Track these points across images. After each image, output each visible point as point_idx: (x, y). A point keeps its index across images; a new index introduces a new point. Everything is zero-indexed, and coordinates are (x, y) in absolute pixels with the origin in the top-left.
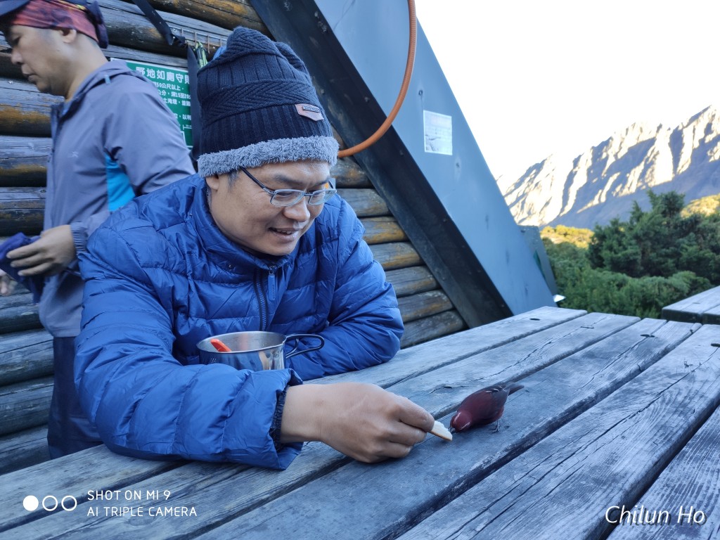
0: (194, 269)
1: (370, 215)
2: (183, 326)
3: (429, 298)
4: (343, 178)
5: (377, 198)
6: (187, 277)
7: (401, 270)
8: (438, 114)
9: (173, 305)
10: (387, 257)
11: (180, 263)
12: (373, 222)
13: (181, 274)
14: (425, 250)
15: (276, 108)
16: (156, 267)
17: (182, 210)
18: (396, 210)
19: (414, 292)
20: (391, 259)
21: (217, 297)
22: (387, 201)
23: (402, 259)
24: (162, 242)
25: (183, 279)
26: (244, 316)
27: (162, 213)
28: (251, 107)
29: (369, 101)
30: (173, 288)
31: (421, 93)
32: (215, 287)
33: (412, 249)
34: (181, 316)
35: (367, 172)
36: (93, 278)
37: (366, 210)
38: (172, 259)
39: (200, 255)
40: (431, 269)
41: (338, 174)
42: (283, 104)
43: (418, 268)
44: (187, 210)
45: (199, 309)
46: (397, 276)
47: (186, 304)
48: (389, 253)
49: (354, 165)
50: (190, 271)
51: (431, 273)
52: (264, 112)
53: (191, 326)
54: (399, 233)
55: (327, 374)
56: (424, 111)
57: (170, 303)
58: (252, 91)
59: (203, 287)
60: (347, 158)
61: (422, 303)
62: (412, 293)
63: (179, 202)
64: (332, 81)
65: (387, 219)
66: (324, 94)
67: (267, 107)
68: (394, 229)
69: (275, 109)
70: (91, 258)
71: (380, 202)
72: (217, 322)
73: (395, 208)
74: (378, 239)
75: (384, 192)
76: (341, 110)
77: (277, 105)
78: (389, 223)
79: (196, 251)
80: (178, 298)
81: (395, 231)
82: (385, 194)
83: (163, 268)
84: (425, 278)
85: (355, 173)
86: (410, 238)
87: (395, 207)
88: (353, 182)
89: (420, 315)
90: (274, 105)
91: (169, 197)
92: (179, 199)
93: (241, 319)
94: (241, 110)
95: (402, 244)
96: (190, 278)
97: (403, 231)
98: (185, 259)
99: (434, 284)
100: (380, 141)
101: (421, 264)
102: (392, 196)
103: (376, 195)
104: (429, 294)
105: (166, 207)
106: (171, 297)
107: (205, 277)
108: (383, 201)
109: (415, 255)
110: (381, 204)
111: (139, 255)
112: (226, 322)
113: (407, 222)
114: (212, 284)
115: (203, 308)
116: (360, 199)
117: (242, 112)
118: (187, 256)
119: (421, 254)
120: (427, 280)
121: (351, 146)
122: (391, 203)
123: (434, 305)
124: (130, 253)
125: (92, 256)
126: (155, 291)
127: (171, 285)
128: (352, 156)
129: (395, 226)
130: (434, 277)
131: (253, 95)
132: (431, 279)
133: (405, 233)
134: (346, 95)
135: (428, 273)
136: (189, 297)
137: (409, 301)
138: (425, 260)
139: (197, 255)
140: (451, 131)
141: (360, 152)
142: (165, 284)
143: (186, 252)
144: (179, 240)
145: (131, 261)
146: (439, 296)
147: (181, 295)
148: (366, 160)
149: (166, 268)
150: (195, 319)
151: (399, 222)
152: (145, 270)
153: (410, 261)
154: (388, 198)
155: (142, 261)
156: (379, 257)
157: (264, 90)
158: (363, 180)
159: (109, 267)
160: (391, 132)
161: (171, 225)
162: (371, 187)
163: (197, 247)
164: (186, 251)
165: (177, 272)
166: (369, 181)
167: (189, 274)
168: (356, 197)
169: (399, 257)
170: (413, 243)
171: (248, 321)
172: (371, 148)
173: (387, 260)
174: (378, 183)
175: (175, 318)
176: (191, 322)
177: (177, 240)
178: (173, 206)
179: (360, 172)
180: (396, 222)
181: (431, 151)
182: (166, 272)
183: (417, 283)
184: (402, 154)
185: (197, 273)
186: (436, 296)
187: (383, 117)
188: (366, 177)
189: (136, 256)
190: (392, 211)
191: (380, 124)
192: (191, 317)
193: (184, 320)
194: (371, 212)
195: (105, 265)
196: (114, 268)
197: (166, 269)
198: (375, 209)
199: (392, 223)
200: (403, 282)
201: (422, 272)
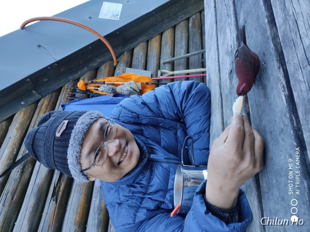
1: (146, 52)
2: (168, 206)
3: (192, 25)
4: (127, 63)
5: (138, 47)
7: (176, 38)
8: (102, 9)
10: (168, 46)
12: (150, 50)
14: (168, 24)
18: (146, 38)
19: (187, 33)
20: (169, 43)
21: (157, 185)
22: (141, 42)
23: (170, 38)
29: (91, 47)
31: (90, 18)
33: (166, 31)
34: (163, 206)
35: (125, 51)
37: (144, 53)
39: (135, 187)
40: (178, 22)
41: (125, 66)
43: (176, 29)
45: (161, 196)
46: (178, 41)
47: (157, 203)
48: (166, 44)
49: (121, 57)
51: (180, 22)
55: (209, 131)
56: (99, 17)
57: (155, 212)
60: (118, 60)
61: (194, 30)
62: (188, 35)
64: (81, 63)
65: (150, 43)
66: (87, 67)
68: (155, 40)
71: (140, 46)
72: (169, 187)
73: (145, 38)
74: (159, 49)
75: (136, 43)
76: (95, 60)
78: (152, 42)
80: (153, 208)
81: (156, 39)
82: (138, 43)
84: (182, 27)
85: (125, 57)
86: (160, 32)
87: (144, 38)
88: (130, 59)
89: (200, 32)
93: (171, 174)
95: (163, 37)
97: (157, 35)
99: (186, 21)
100: (111, 44)
101: (174, 27)
102: (139, 39)
103: (137, 47)
104: (190, 25)
105: (110, 194)
106: (151, 212)
107: (146, 187)
108: (140, 44)
109: (169, 30)
110: (142, 45)
111: (129, 222)
113: (152, 32)
114: (150, 184)
115: (161, 193)
116: (138, 56)
119: (169, 27)
120: (183, 25)
121: (112, 57)
122: (142, 40)
123: (196, 23)
128: (117, 58)
129: (153, 39)
130: (182, 21)
132: (183, 23)
133: (158, 35)
134: (88, 57)
135: (180, 24)
136: (154, 200)
137: (192, 37)
138: (173, 25)
139: (135, 189)
140: (111, 3)
141: (115, 53)
143: (132, 195)
146: (192, 19)
148: (120, 50)
149: (138, 209)
150: (166, 199)
151: (152, 37)
153: (172, 34)
154: (139, 41)
155: (132, 222)
156: (167, 49)
158: (129, 53)
160: (106, 37)
162: (133, 50)
163: (131, 188)
166: (130, 50)
168: (137, 58)
169: (169, 39)
170: (163, 31)
171: (172, 171)
172: (113, 48)
173: (169, 46)
174: (131, 46)
175: (163, 209)
176: (167, 201)
179: (125, 54)
180: (152, 38)
181: (119, 16)
183: (183, 31)
184: (118, 32)
186: (192, 21)
187: (99, 40)
188: (128, 51)
189: (129, 224)
190: (146, 40)
193: (165, 204)
194: (145, 52)
198: (144, 49)
199: (152, 40)
200: (182, 39)
201: (178, 28)
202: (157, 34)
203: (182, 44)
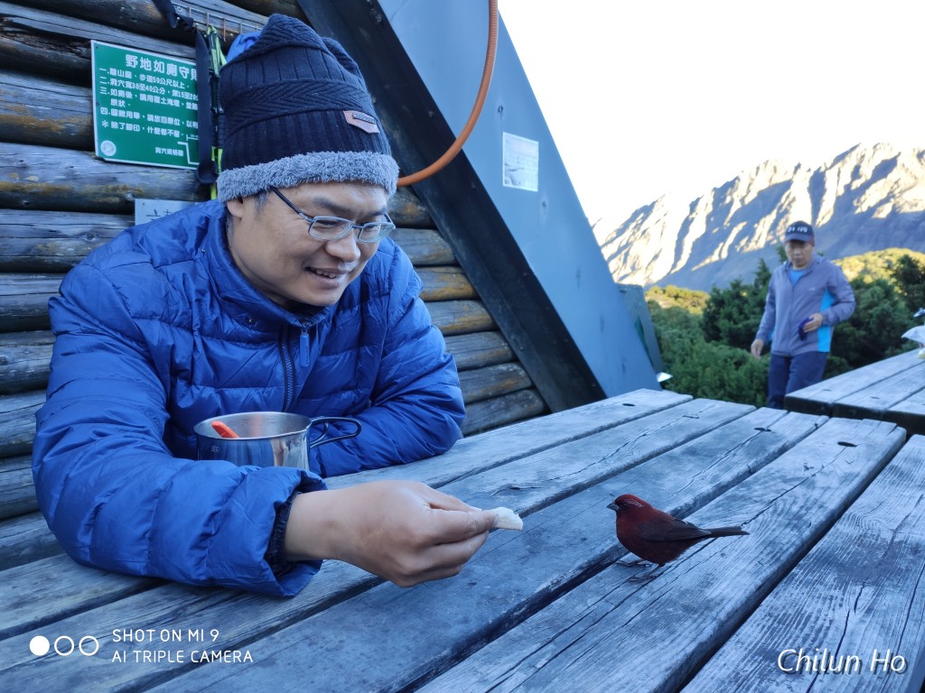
0: (203, 322)
1: (430, 263)
2: (184, 395)
3: (502, 373)
4: (397, 215)
5: (440, 241)
6: (192, 332)
7: (468, 336)
8: (522, 138)
9: (171, 370)
10: (451, 318)
11: (184, 313)
12: (435, 272)
13: (184, 328)
14: (500, 311)
15: (319, 113)
16: (151, 318)
17: (191, 244)
18: (465, 259)
19: (483, 364)
20: (456, 320)
21: (231, 359)
22: (453, 246)
23: (470, 322)
24: (160, 284)
25: (187, 334)
26: (265, 386)
27: (164, 246)
28: (286, 111)
29: (433, 116)
30: (173, 347)
31: (501, 109)
32: (230, 346)
33: (483, 310)
34: (181, 384)
35: (429, 207)
36: (66, 332)
37: (427, 257)
38: (173, 308)
39: (212, 305)
40: (507, 336)
42: (326, 110)
43: (490, 333)
44: (198, 245)
45: (206, 375)
46: (462, 343)
47: (189, 367)
48: (454, 313)
49: (413, 198)
50: (197, 325)
51: (506, 341)
52: (304, 117)
53: (195, 397)
54: (466, 289)
56: (504, 134)
57: (167, 367)
58: (289, 91)
59: (214, 347)
60: (403, 189)
61: (493, 379)
62: (480, 365)
63: (186, 234)
64: (387, 87)
65: (452, 270)
67: (306, 112)
68: (461, 283)
69: (317, 115)
70: (65, 304)
71: (445, 247)
72: (230, 393)
73: (464, 256)
74: (440, 295)
75: (450, 234)
76: (398, 127)
77: (319, 110)
78: (454, 275)
79: (208, 298)
80: (178, 360)
81: (463, 286)
82: (451, 238)
83: (160, 320)
84: (497, 347)
85: (413, 209)
86: (481, 295)
87: (463, 254)
88: (410, 220)
89: (490, 394)
90: (316, 110)
91: (173, 227)
92: (187, 230)
93: (261, 390)
94: (273, 114)
95: (470, 303)
96: (196, 333)
97: (472, 286)
98: (191, 308)
99: (509, 355)
100: (446, 169)
101: (494, 328)
102: (460, 241)
103: (439, 238)
104: (503, 368)
105: (169, 238)
106: (169, 358)
107: (217, 333)
108: (448, 246)
109: (487, 317)
110: (446, 251)
111: (128, 301)
112: (241, 394)
113: (478, 273)
114: (225, 343)
115: (212, 373)
116: (418, 242)
117: (275, 117)
118: (195, 305)
119: (494, 316)
120: (501, 350)
121: (410, 173)
122: (458, 249)
123: (509, 382)
124: (118, 299)
125: (67, 301)
126: (148, 351)
127: (171, 343)
128: (410, 187)
129: (462, 279)
130: (509, 346)
131: (290, 96)
132: (506, 348)
133: (474, 289)
134: (404, 107)
135: (502, 341)
136: (193, 358)
137: (477, 376)
138: (499, 324)
139: (208, 304)
140: (537, 161)
141: (421, 182)
142: (162, 342)
143: (194, 300)
144: (186, 282)
145: (117, 309)
146: (515, 370)
147: (181, 357)
148: (428, 192)
149: (166, 320)
150: (201, 387)
151: (468, 274)
152: (135, 320)
153: (479, 324)
154: (454, 241)
155: (133, 310)
156: (441, 318)
157: (305, 90)
158: (422, 218)
159: (88, 317)
160: (461, 156)
161: (175, 262)
162: (432, 227)
163: (208, 295)
164: (194, 297)
165: (179, 325)
166: (431, 219)
167: (195, 329)
168: (414, 240)
169: (466, 319)
170: (484, 300)
171: (269, 393)
172: (434, 177)
173: (450, 322)
174: (442, 223)
175: (173, 386)
176: (196, 392)
177: (184, 283)
178: (179, 239)
179: (419, 208)
180: (464, 274)
181: (511, 185)
182: (165, 325)
183: (487, 352)
184: (474, 187)
185: (206, 327)
186: (511, 370)
187: (451, 139)
188: (427, 214)
189: (125, 304)
190: (459, 260)
191: (448, 147)
192: (195, 385)
193: (185, 388)
194: (432, 260)
195: (83, 313)
196: (94, 317)
197: (164, 321)
198: (438, 256)
199: (459, 275)
200: (470, 351)
201: (494, 339)
202: (476, 287)
203: (458, 356)
